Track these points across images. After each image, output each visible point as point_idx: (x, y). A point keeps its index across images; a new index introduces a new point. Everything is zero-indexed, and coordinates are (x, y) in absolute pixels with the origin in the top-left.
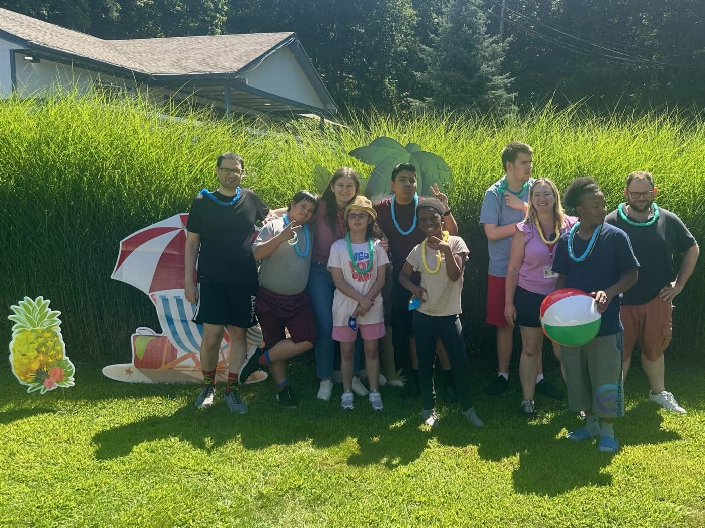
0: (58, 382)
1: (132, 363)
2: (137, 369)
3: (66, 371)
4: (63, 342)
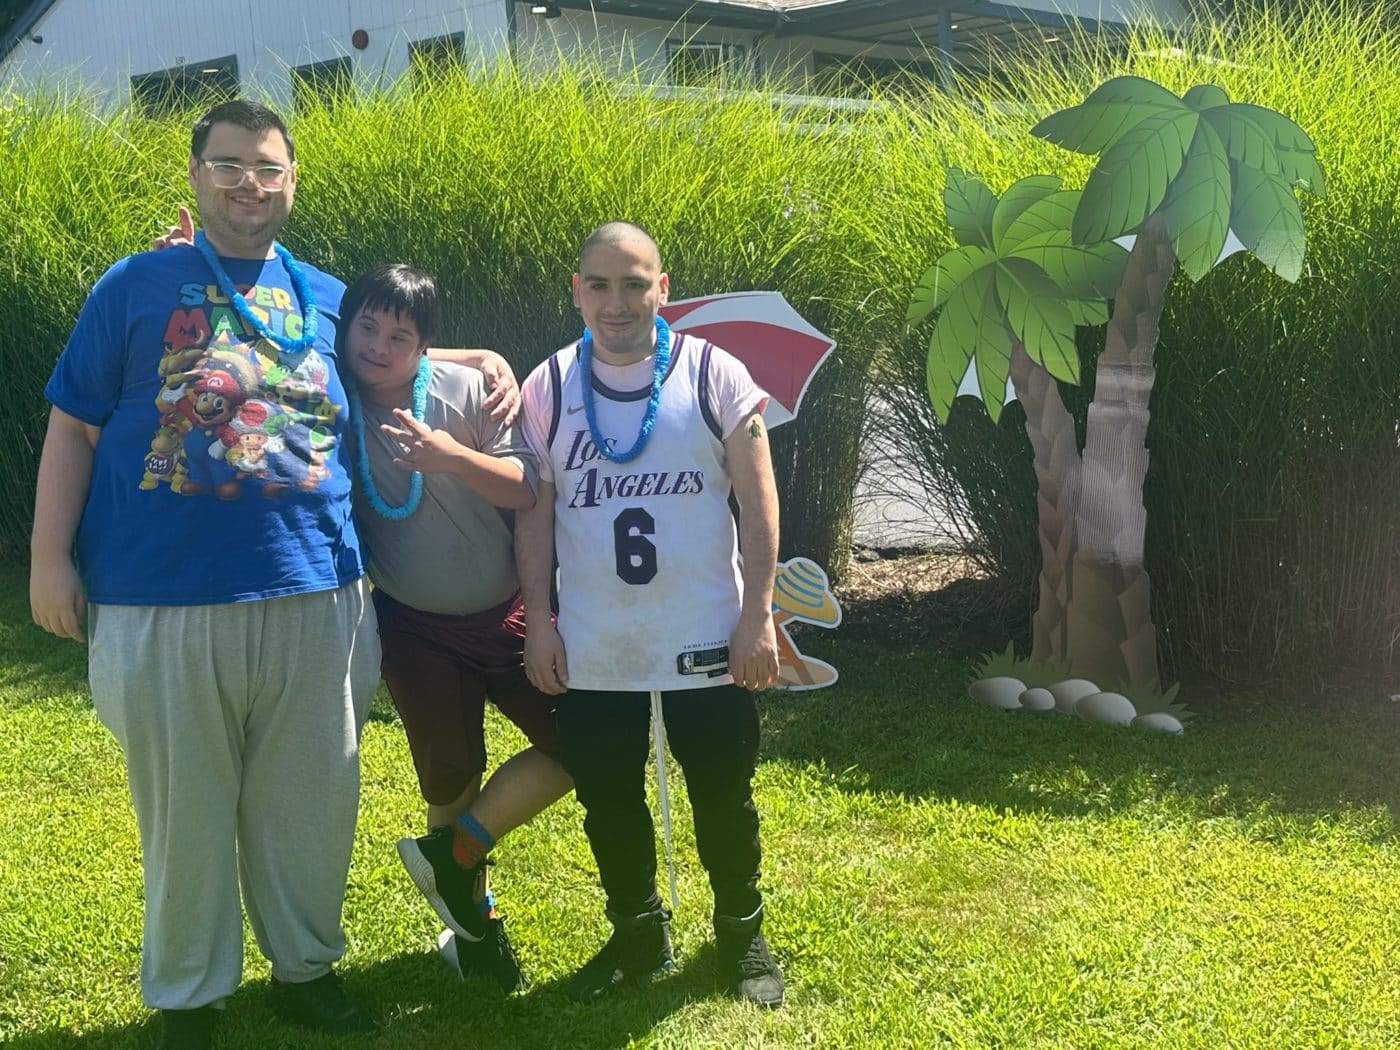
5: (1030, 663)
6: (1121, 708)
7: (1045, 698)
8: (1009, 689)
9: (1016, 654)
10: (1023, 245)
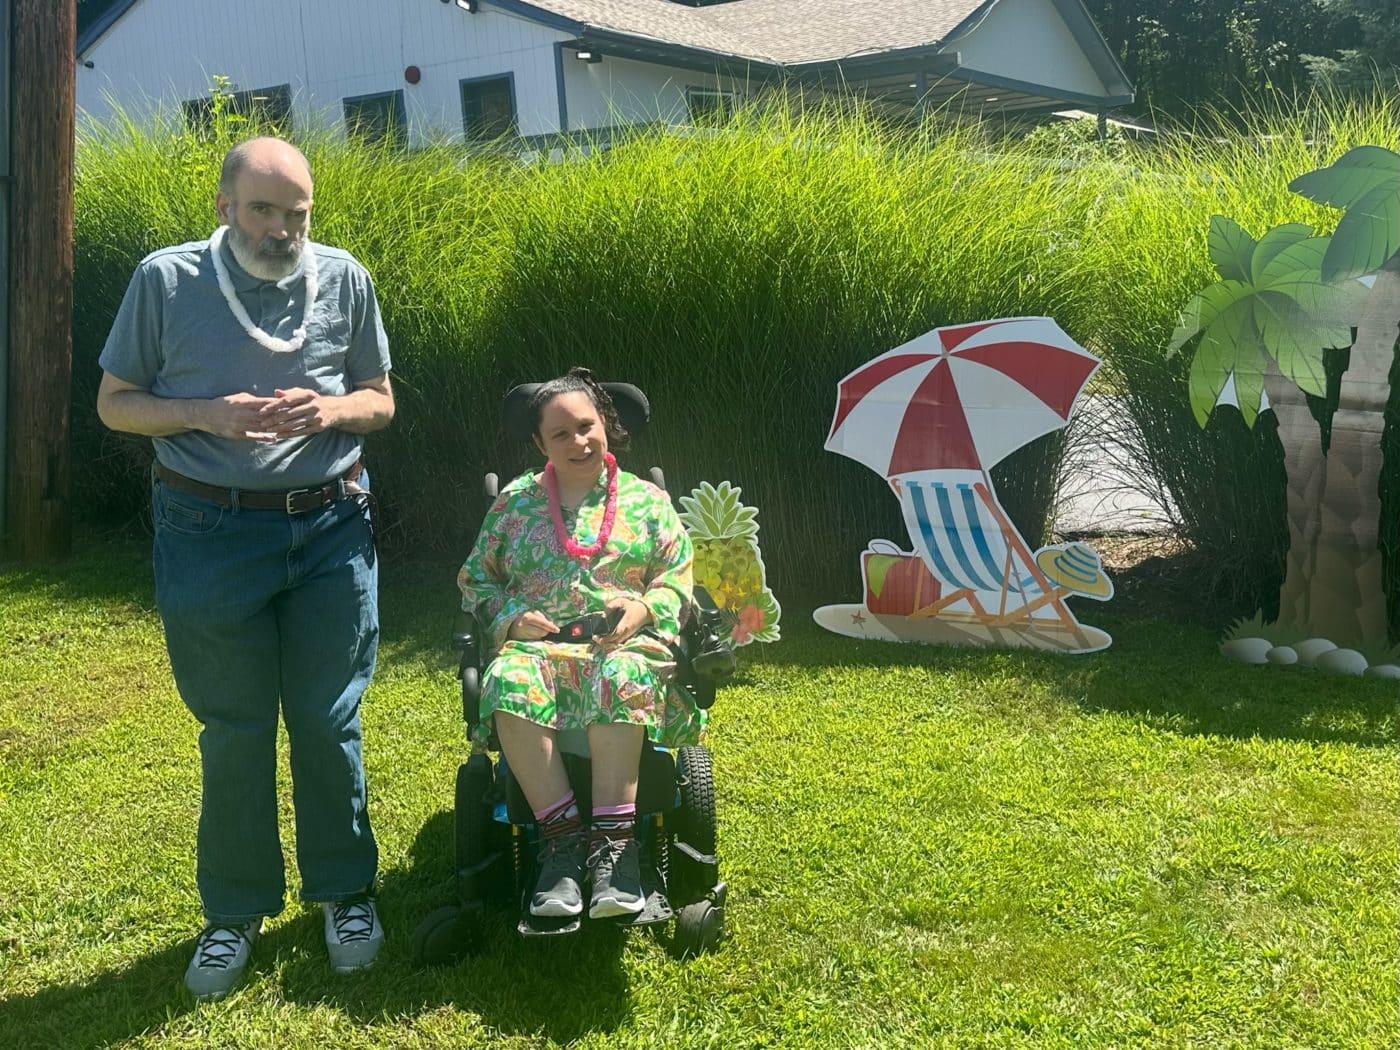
0: (755, 633)
1: (862, 602)
2: (872, 615)
3: (766, 613)
4: (761, 562)
5: (1277, 626)
6: (1355, 661)
7: (1289, 655)
8: (1257, 647)
9: (1263, 621)
10: (1277, 281)
